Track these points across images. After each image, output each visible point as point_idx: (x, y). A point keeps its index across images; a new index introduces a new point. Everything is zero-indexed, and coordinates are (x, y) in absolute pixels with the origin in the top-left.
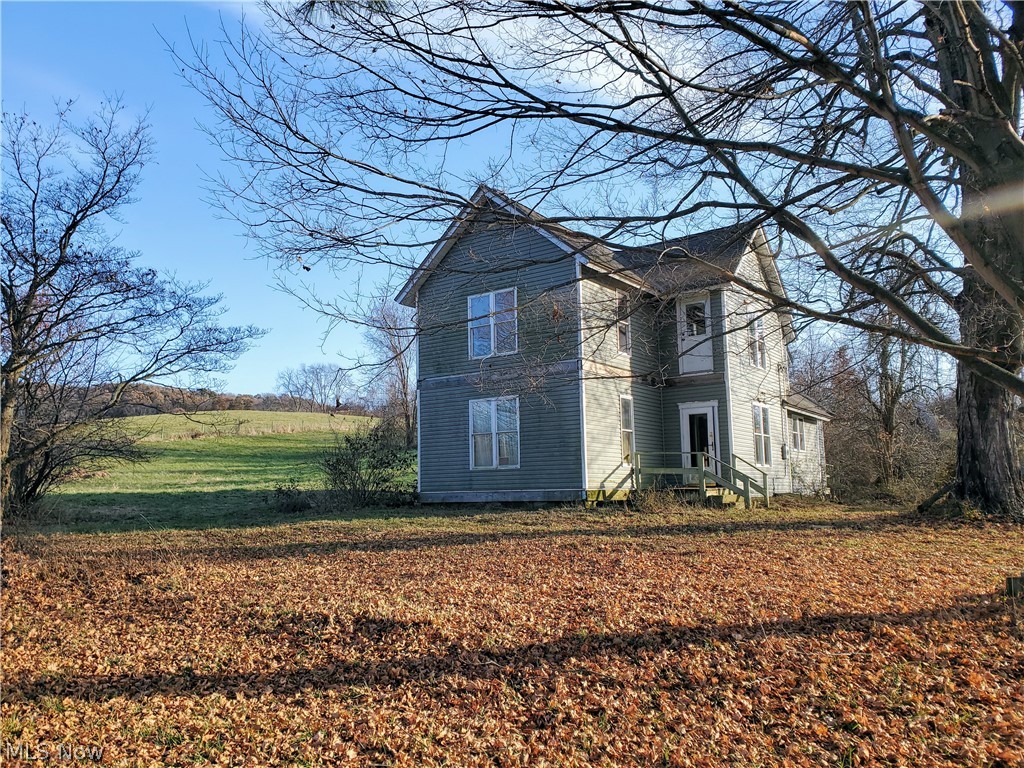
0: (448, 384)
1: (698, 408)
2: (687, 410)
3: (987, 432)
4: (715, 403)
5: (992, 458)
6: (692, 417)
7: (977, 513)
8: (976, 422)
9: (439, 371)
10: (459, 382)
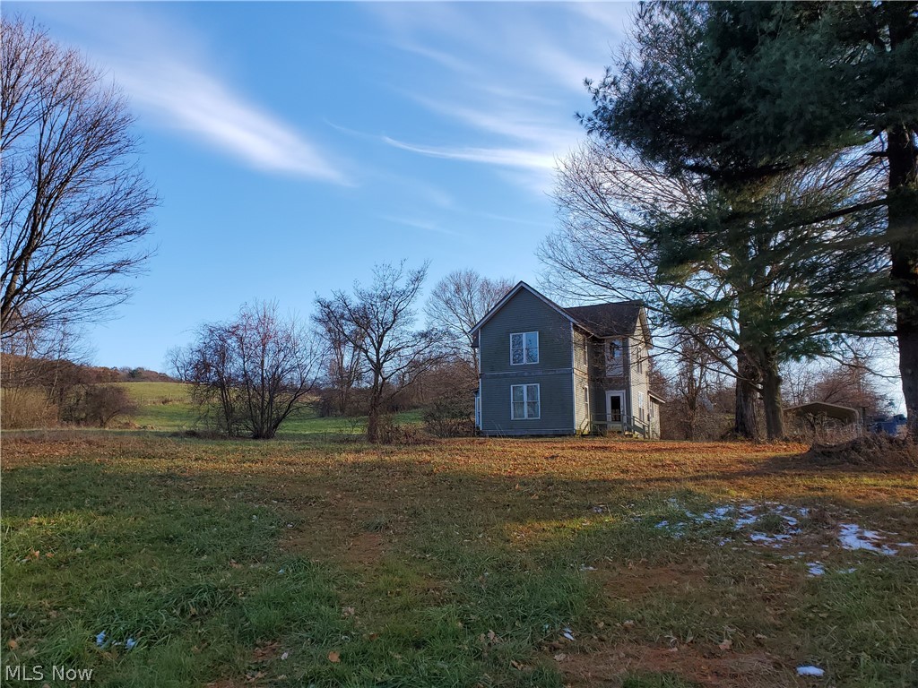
0: (498, 376)
1: (615, 393)
2: (610, 394)
3: (747, 407)
4: (624, 391)
5: (748, 417)
6: (612, 397)
7: (742, 438)
8: (743, 403)
9: (492, 370)
10: (505, 376)
